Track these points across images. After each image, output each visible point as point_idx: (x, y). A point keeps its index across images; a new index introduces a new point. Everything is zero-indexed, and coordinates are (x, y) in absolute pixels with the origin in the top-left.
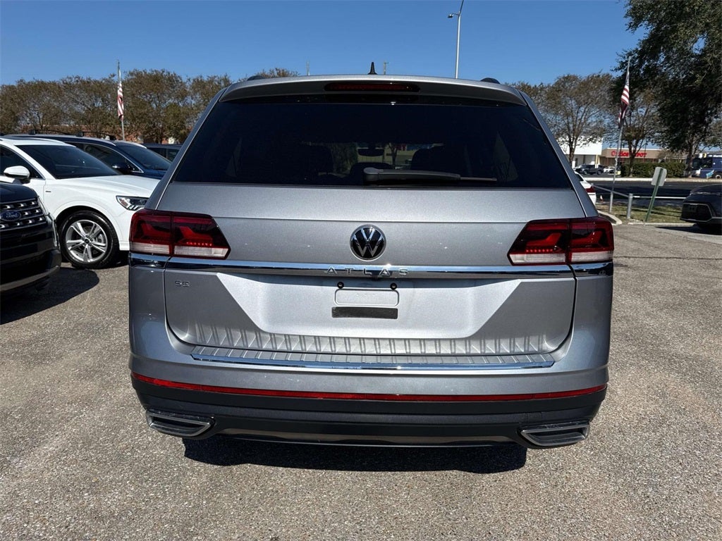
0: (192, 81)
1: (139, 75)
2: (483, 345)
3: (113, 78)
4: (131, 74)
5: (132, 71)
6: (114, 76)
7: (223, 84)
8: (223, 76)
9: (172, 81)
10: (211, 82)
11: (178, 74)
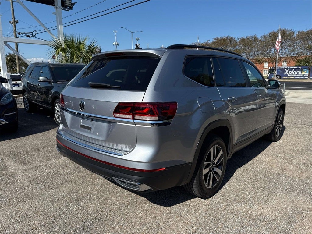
0: (239, 39)
1: (218, 39)
2: (105, 143)
3: (208, 42)
4: (215, 39)
5: (215, 38)
6: (209, 41)
7: (253, 39)
8: (254, 35)
9: (231, 40)
10: (248, 39)
11: (234, 37)
